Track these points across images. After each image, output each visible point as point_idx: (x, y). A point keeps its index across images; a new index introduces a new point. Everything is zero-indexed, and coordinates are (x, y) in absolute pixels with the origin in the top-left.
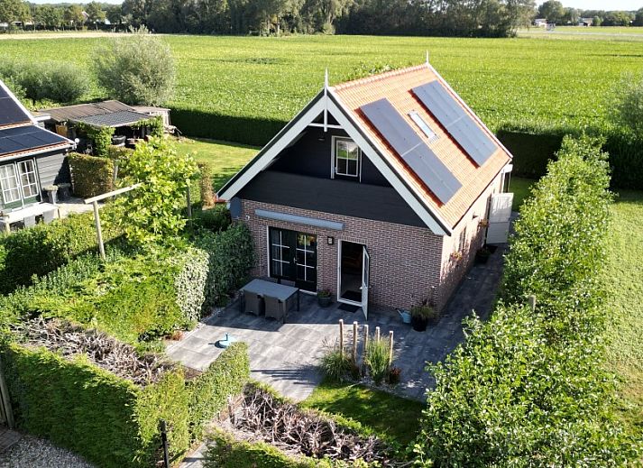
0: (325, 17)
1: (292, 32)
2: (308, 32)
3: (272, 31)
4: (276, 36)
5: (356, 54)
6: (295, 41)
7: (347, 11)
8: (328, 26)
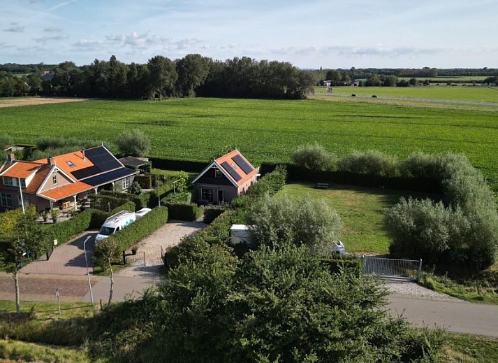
0: (189, 87)
1: (169, 96)
2: (179, 96)
3: (156, 96)
4: (159, 100)
5: (212, 116)
6: (173, 105)
7: (203, 82)
8: (192, 92)
